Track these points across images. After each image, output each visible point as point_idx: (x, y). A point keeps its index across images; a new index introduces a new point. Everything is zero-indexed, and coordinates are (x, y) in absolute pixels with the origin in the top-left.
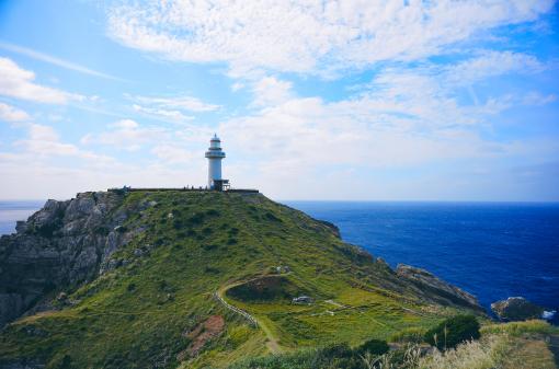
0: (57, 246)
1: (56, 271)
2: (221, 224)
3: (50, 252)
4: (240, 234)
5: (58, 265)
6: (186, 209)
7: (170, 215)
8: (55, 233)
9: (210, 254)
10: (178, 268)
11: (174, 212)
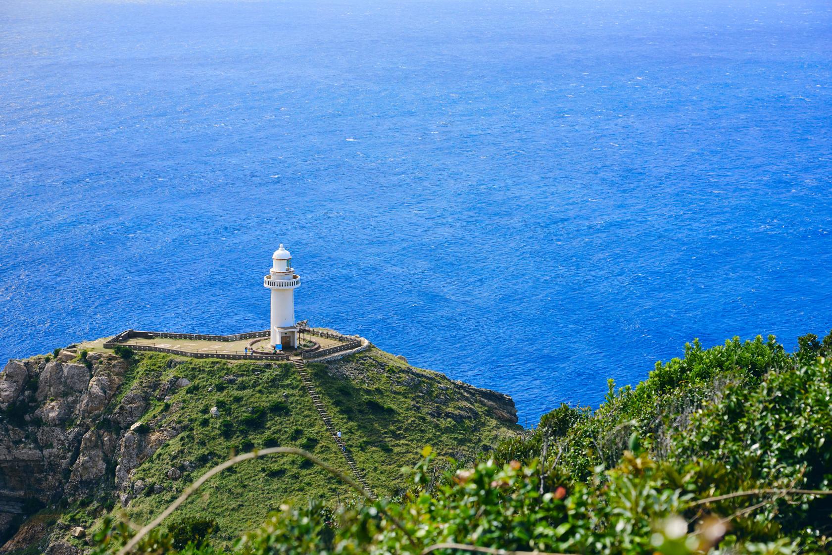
0: (35, 441)
1: (39, 481)
2: (291, 430)
3: (27, 452)
4: (318, 449)
5: (41, 472)
6: (238, 400)
7: (214, 409)
8: (27, 417)
9: (275, 484)
10: (234, 504)
11: (220, 404)
